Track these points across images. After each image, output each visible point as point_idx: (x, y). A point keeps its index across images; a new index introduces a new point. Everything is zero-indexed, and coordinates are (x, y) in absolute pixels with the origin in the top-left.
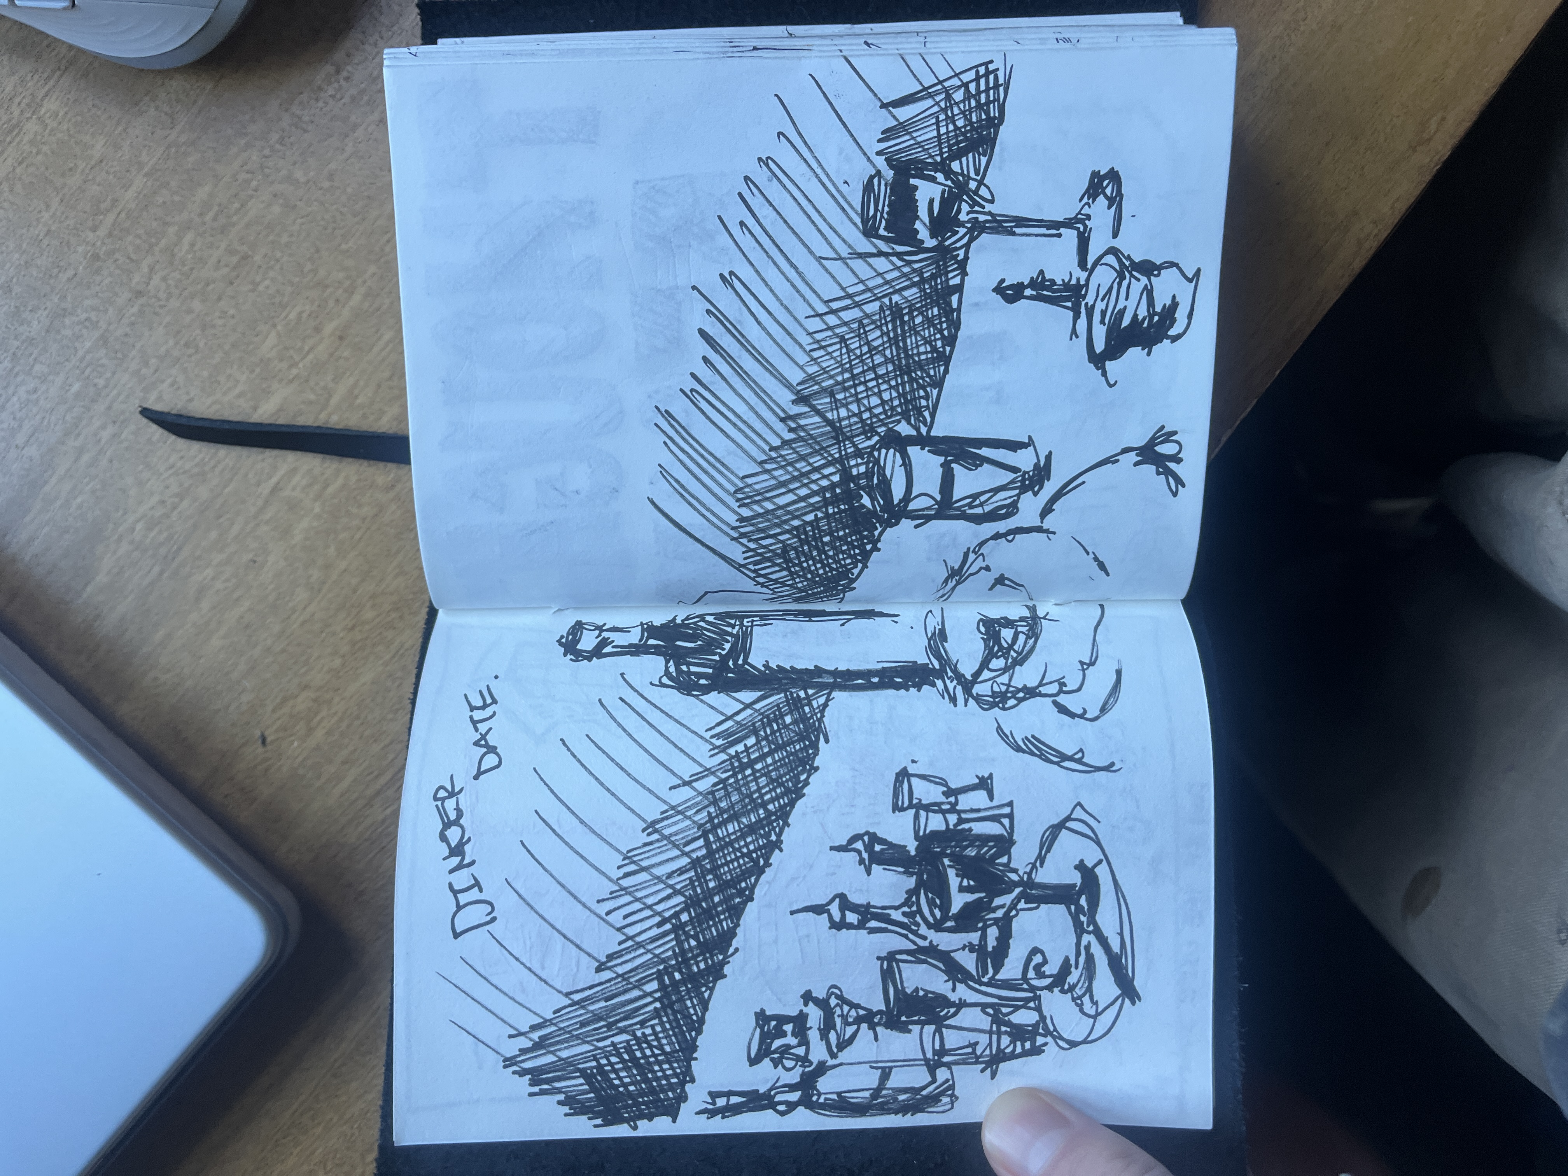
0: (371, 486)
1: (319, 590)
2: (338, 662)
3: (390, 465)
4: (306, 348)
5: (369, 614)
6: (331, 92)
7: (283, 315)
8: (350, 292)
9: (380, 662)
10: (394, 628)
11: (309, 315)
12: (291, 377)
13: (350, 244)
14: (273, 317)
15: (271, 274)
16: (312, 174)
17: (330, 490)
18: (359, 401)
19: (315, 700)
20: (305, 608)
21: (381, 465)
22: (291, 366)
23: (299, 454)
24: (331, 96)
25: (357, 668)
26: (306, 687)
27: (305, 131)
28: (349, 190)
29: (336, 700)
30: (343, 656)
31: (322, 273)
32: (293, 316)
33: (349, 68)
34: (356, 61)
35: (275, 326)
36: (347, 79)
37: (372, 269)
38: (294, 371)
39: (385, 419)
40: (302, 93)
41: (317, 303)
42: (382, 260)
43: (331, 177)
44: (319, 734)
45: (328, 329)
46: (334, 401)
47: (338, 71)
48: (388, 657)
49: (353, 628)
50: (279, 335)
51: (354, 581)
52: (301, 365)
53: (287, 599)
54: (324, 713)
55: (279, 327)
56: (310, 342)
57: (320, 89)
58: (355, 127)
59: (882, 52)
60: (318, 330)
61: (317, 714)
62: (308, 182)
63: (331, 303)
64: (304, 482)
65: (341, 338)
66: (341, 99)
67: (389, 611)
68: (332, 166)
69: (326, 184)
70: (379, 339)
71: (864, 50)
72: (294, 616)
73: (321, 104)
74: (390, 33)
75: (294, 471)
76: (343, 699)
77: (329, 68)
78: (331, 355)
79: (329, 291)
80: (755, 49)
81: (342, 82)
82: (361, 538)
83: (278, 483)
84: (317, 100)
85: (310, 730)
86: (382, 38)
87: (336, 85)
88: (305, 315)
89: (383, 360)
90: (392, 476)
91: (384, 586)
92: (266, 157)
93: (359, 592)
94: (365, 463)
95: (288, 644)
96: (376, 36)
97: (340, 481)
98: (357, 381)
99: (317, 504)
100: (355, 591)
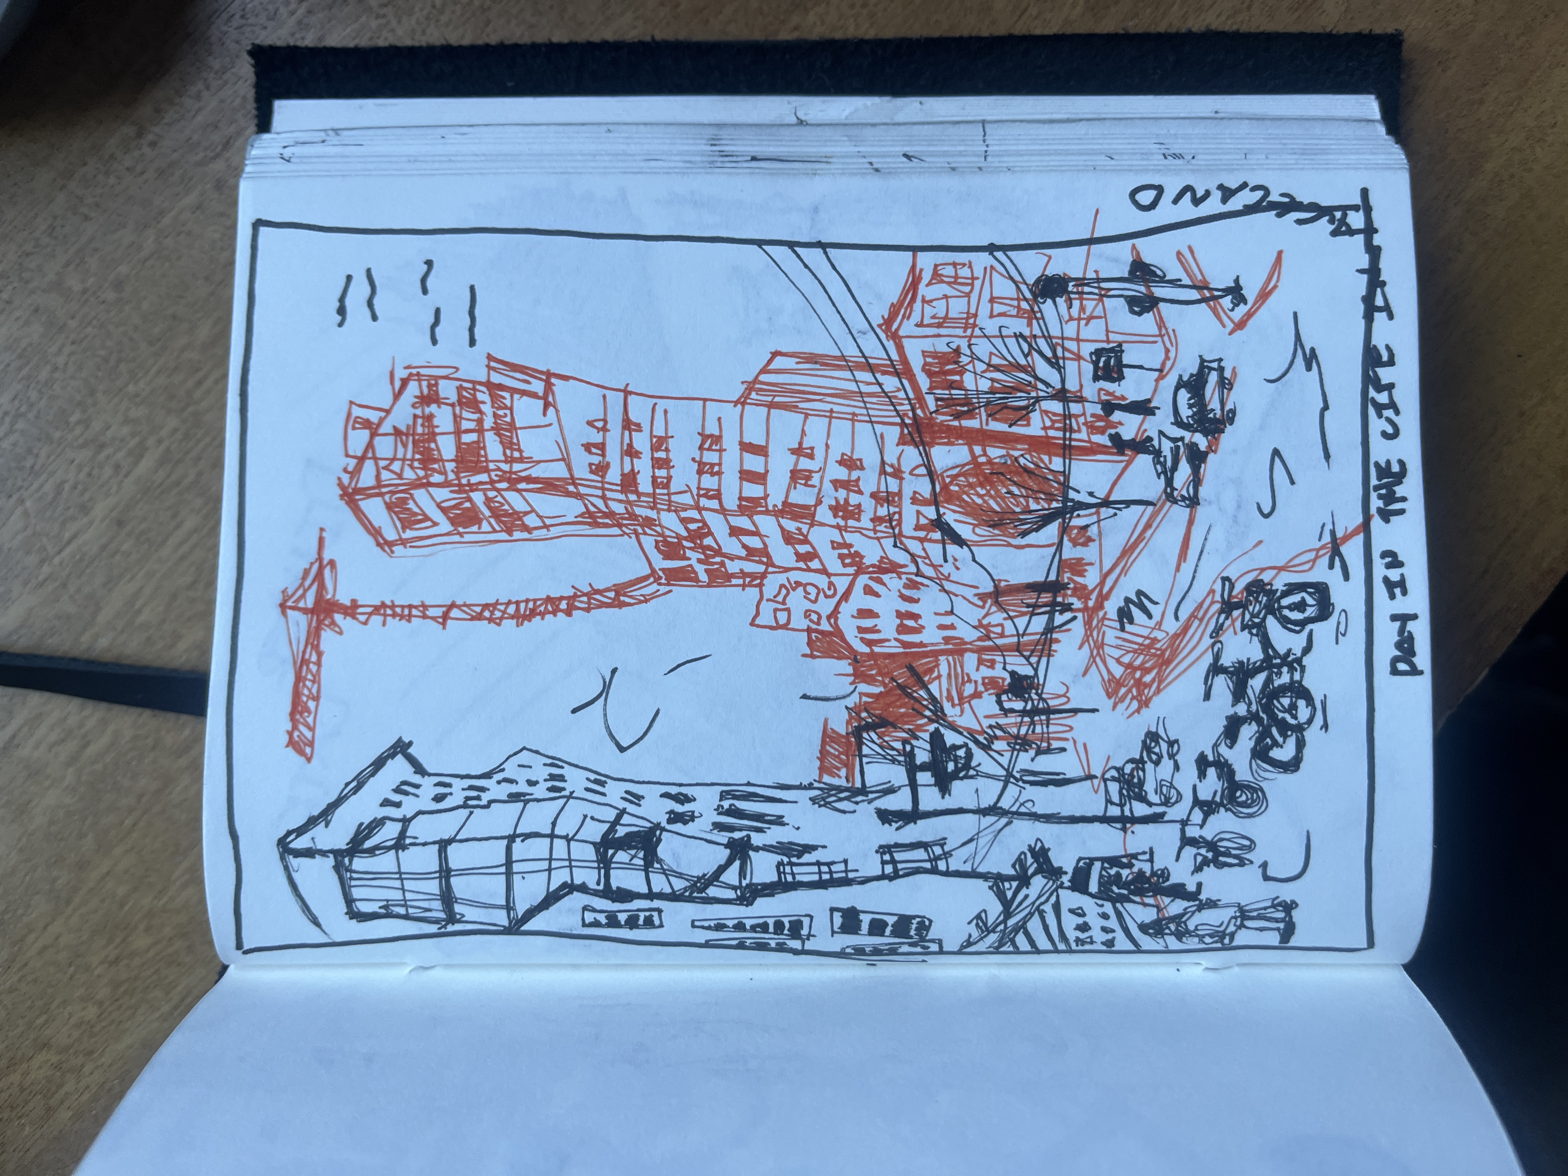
0: (154, 748)
1: (68, 902)
2: (92, 1012)
3: (184, 718)
4: (67, 535)
5: (140, 941)
6: (128, 162)
7: (35, 486)
8: (138, 454)
9: (157, 1015)
10: (179, 965)
11: (75, 487)
12: (41, 578)
13: (142, 384)
14: (20, 488)
15: (20, 425)
16: (91, 280)
17: (91, 750)
18: (142, 618)
19: (57, 1067)
20: (45, 927)
21: (171, 716)
22: (43, 561)
23: (47, 695)
24: (128, 169)
25: (120, 1022)
26: (46, 1045)
27: (86, 218)
28: (145, 305)
29: (87, 1070)
30: (101, 1004)
31: (96, 426)
32: (48, 488)
33: (157, 129)
34: (166, 121)
35: (22, 501)
36: (153, 144)
37: (172, 422)
38: (46, 569)
39: (182, 646)
40: (85, 164)
41: (86, 470)
42: (190, 409)
43: (118, 285)
44: (64, 1116)
45: (100, 509)
46: (103, 618)
47: (140, 135)
48: (166, 1008)
49: (116, 961)
50: (26, 514)
51: (121, 891)
52: (56, 560)
53: (20, 912)
54: (69, 1087)
55: (28, 504)
56: (72, 528)
57: (112, 157)
58: (162, 213)
59: (927, 165)
60: (84, 509)
61: (60, 1086)
62: (85, 291)
63: (108, 471)
64: (53, 737)
65: (120, 523)
66: (143, 173)
67: (171, 939)
68: (123, 269)
69: (111, 296)
70: (178, 526)
71: (903, 163)
72: (32, 937)
73: (112, 180)
74: (220, 82)
75: (37, 719)
76: (97, 1067)
77: (129, 130)
78: (104, 548)
79: (109, 451)
80: (754, 159)
81: (146, 150)
82: (134, 825)
83: (14, 737)
84: (107, 174)
85: (50, 1111)
86: (208, 88)
87: (136, 153)
88: (67, 487)
89: (183, 558)
90: (187, 732)
91: (165, 900)
92: (28, 255)
93: (127, 908)
94: (147, 713)
95: (20, 980)
96: (200, 86)
97: (104, 741)
98: (142, 588)
99: (71, 770)
100: (122, 906)
